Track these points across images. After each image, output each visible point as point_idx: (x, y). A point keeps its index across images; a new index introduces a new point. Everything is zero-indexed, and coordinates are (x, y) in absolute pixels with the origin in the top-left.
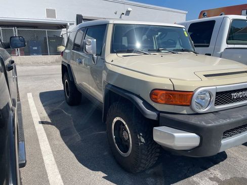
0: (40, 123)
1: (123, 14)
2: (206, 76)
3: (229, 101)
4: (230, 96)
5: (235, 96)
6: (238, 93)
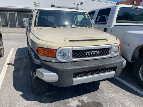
0: (7, 64)
1: (78, 4)
2: (70, 41)
3: (84, 56)
4: (85, 53)
5: (89, 53)
6: (91, 51)
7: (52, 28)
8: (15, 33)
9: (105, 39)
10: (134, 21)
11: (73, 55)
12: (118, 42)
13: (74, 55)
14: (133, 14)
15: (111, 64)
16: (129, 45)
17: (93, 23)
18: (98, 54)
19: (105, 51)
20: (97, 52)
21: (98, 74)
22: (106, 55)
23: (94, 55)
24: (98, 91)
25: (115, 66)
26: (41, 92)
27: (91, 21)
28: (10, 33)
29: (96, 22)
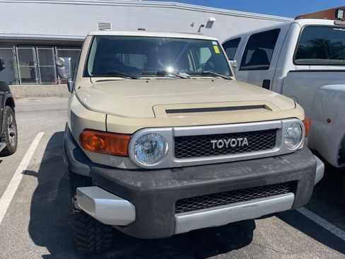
0: (22, 173)
1: (203, 26)
3: (208, 152)
4: (208, 144)
5: (220, 144)
6: (227, 139)
7: (128, 80)
8: (52, 95)
9: (263, 107)
10: (341, 61)
11: (176, 149)
12: (300, 113)
13: (180, 150)
14: (337, 43)
15: (281, 174)
16: (329, 121)
17: (234, 67)
18: (245, 145)
19: (265, 138)
20: (242, 141)
21: (246, 200)
22: (268, 148)
23: (233, 149)
24: (249, 246)
25: (294, 179)
26: (94, 249)
27: (229, 62)
28: (40, 96)
29: (244, 65)
